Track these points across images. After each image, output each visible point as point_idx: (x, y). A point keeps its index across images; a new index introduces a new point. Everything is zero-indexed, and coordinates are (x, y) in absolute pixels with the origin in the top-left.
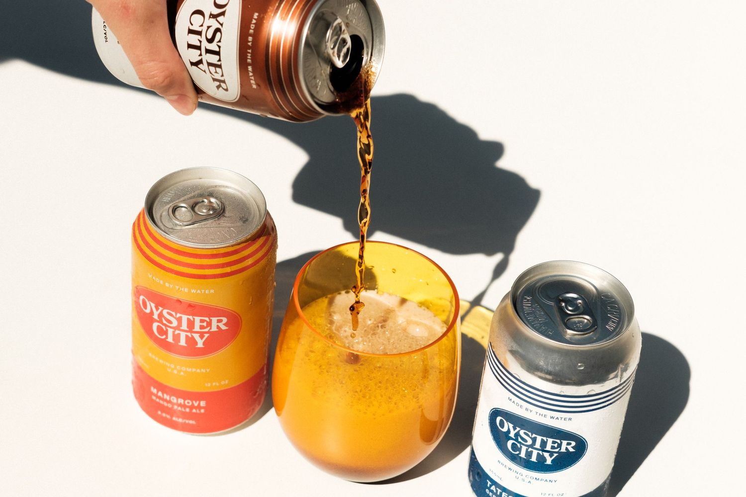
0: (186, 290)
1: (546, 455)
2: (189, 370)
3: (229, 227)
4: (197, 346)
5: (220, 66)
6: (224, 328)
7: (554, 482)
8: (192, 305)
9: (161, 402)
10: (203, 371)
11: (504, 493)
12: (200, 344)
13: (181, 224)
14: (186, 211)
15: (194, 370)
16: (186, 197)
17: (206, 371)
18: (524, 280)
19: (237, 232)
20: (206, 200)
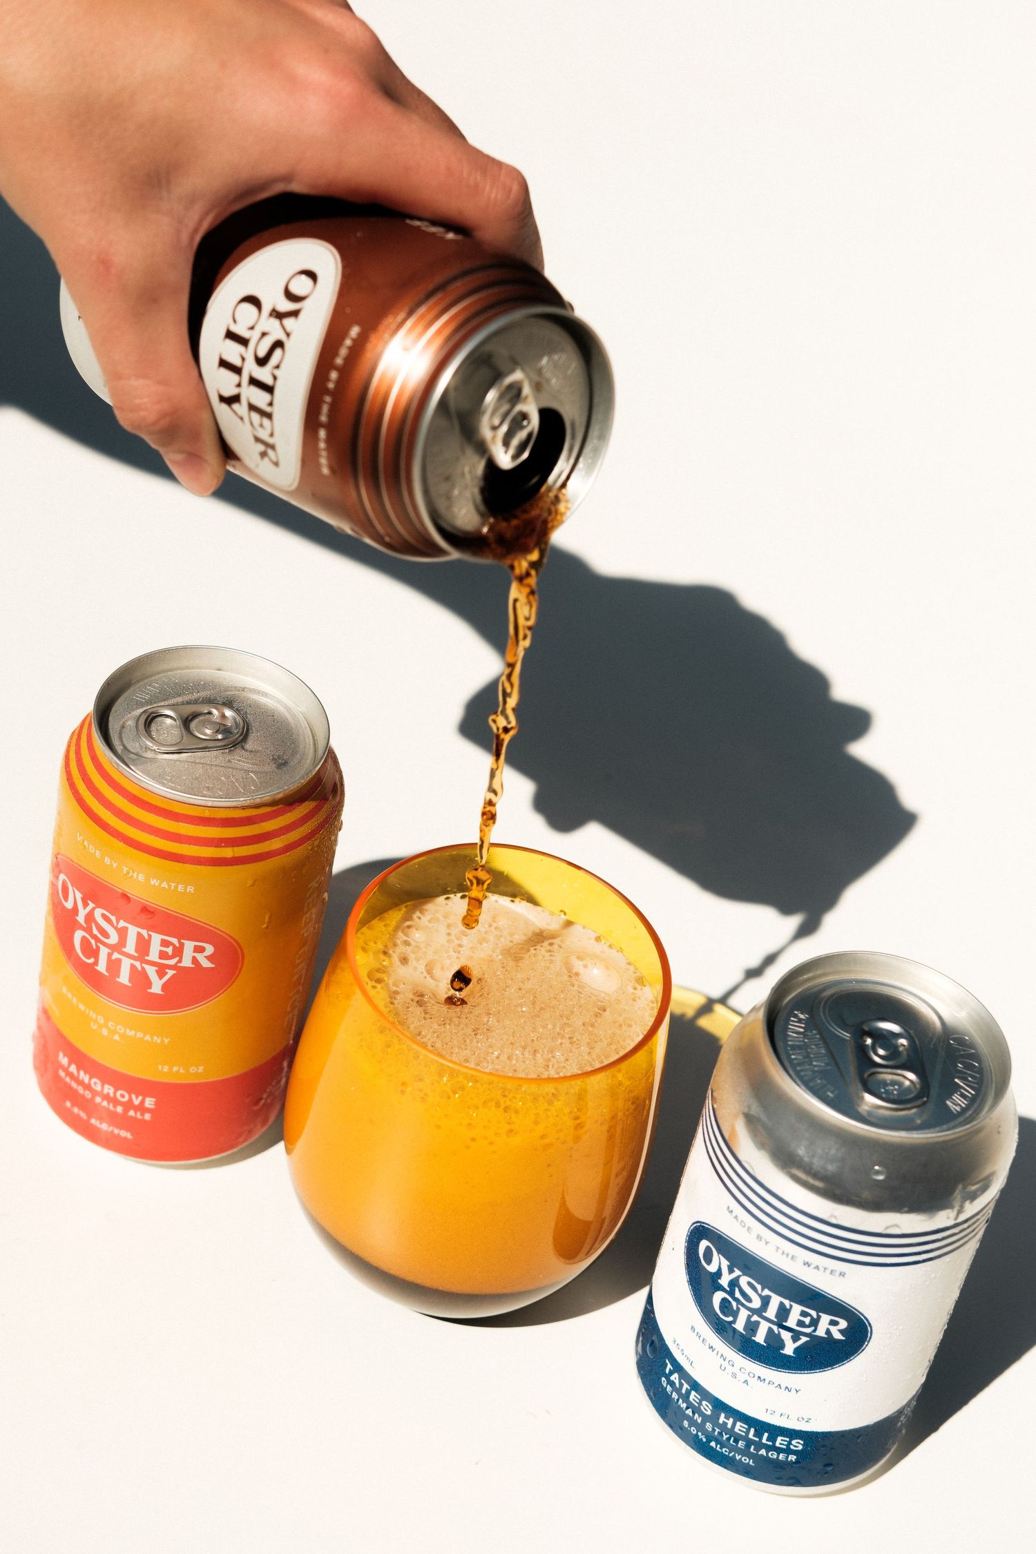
0: (141, 878)
1: (786, 1336)
2: (131, 1033)
3: (247, 771)
4: (149, 991)
5: (269, 416)
6: (206, 964)
7: (793, 1391)
8: (149, 909)
9: (74, 1085)
10: (157, 1040)
11: (693, 1393)
12: (157, 987)
13: (155, 748)
14: (172, 726)
15: (139, 1035)
16: (180, 699)
17: (162, 1041)
18: (801, 978)
19: (261, 783)
20: (215, 712)
